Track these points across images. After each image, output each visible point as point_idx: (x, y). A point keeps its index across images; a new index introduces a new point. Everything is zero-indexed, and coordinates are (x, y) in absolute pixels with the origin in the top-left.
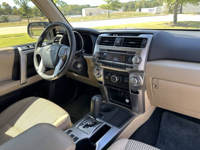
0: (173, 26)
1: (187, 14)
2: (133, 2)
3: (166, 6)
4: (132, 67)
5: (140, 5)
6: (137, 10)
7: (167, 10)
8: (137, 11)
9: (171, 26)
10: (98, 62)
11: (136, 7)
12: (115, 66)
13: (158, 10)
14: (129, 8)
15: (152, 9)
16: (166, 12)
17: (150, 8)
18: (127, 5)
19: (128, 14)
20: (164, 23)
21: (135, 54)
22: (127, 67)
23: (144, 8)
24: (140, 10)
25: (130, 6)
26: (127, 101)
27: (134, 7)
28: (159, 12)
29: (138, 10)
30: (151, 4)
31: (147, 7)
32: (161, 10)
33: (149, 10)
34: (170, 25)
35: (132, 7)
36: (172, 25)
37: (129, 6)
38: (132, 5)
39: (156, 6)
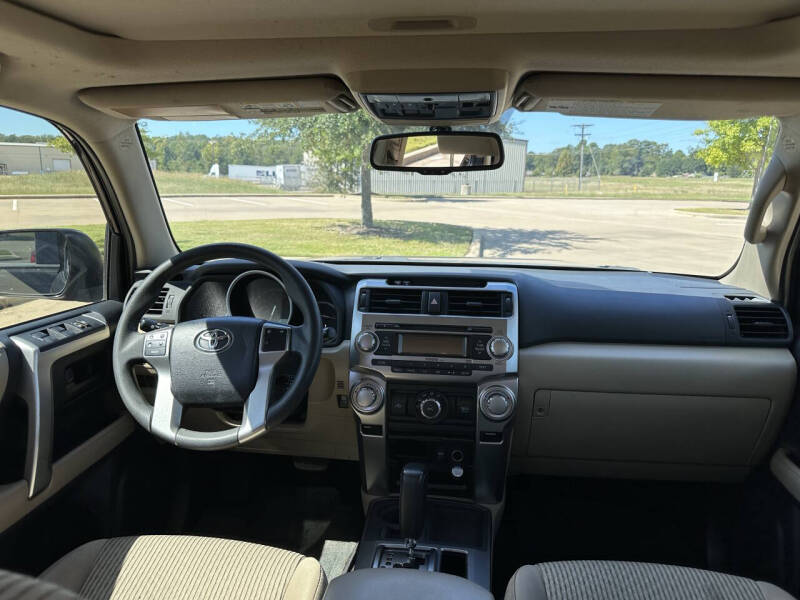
0: (362, 234)
1: (387, 196)
2: (192, 138)
3: (316, 167)
4: (490, 368)
5: (221, 151)
6: (212, 171)
7: (321, 178)
8: (213, 174)
9: (358, 233)
10: (375, 362)
11: (206, 156)
12: (439, 369)
13: (289, 177)
14: (179, 160)
15: (270, 170)
16: (317, 184)
17: (260, 165)
18: (170, 146)
19: (179, 181)
20: (334, 225)
21: (491, 332)
22: (476, 367)
23: (238, 163)
24: (224, 171)
25: (183, 151)
26: (457, 472)
27: (198, 156)
28: (293, 183)
29: (215, 168)
30: (260, 152)
31: (247, 163)
32: (300, 178)
33: (258, 172)
34: (355, 231)
35: (189, 155)
36: (361, 230)
37: (176, 152)
38: (188, 150)
39: (278, 161)
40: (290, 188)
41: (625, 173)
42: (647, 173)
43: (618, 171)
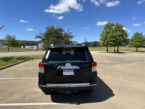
8: (22, 47)
32: (39, 48)
33: (31, 47)
40: (37, 50)
41: (93, 46)
42: (97, 47)
43: (92, 46)
